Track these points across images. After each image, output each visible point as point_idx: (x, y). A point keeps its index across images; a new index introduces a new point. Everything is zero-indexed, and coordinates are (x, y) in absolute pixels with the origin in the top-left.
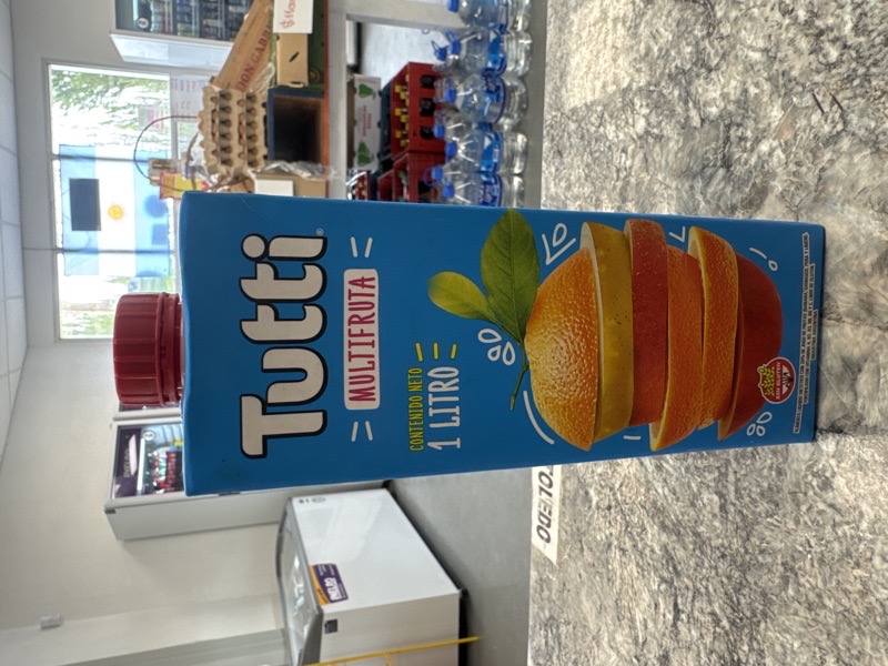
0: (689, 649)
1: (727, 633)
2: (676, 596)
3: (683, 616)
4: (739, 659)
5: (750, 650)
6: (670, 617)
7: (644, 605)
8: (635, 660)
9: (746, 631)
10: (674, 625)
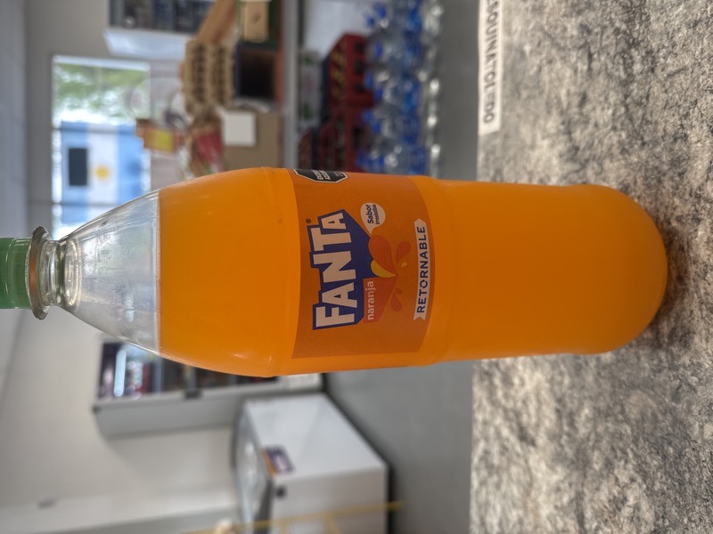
0: (599, 73)
1: (625, 32)
2: (589, 48)
3: (595, 56)
4: (634, 39)
5: (641, 25)
6: (585, 68)
7: (566, 81)
8: (562, 127)
9: (638, 15)
10: (590, 69)
